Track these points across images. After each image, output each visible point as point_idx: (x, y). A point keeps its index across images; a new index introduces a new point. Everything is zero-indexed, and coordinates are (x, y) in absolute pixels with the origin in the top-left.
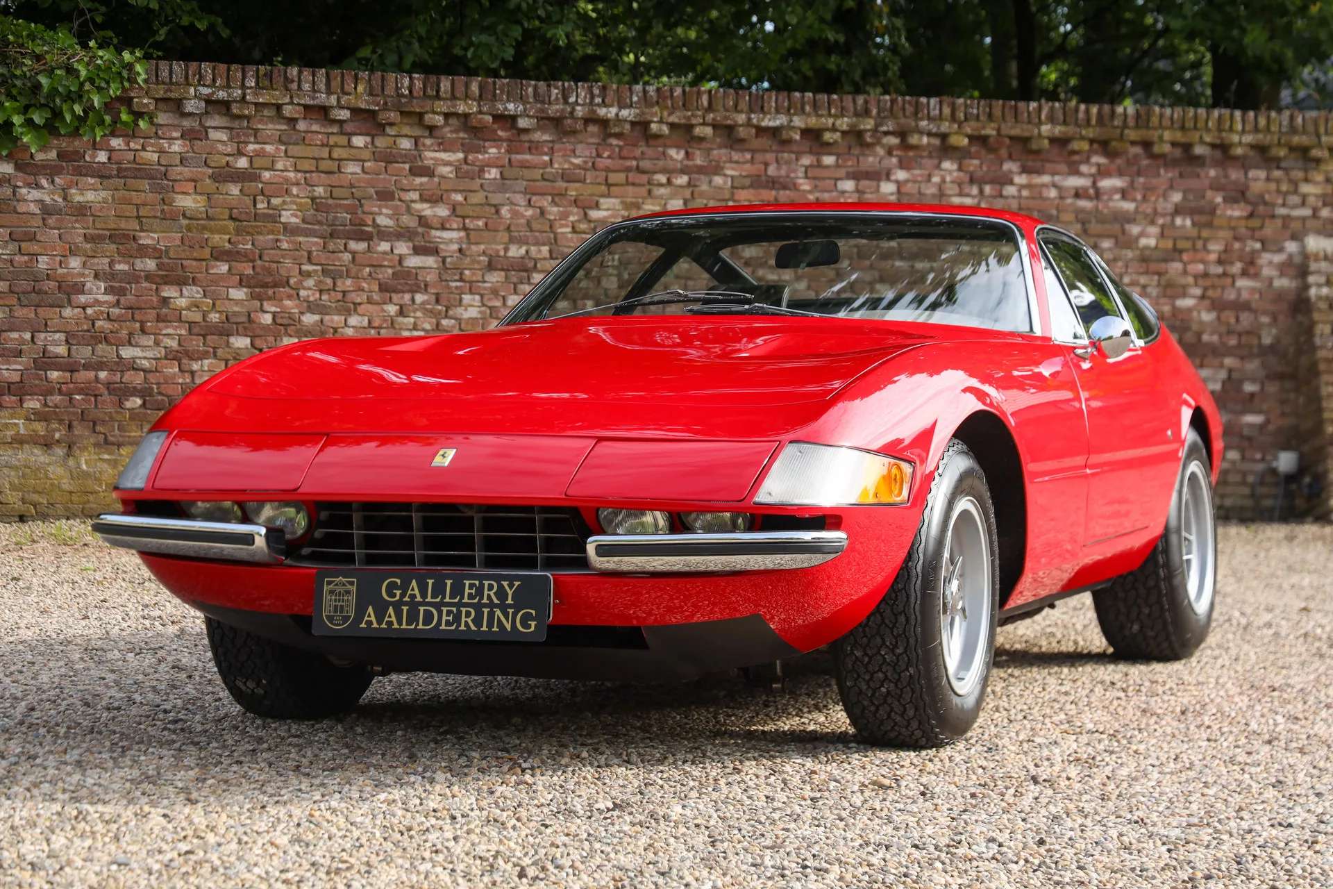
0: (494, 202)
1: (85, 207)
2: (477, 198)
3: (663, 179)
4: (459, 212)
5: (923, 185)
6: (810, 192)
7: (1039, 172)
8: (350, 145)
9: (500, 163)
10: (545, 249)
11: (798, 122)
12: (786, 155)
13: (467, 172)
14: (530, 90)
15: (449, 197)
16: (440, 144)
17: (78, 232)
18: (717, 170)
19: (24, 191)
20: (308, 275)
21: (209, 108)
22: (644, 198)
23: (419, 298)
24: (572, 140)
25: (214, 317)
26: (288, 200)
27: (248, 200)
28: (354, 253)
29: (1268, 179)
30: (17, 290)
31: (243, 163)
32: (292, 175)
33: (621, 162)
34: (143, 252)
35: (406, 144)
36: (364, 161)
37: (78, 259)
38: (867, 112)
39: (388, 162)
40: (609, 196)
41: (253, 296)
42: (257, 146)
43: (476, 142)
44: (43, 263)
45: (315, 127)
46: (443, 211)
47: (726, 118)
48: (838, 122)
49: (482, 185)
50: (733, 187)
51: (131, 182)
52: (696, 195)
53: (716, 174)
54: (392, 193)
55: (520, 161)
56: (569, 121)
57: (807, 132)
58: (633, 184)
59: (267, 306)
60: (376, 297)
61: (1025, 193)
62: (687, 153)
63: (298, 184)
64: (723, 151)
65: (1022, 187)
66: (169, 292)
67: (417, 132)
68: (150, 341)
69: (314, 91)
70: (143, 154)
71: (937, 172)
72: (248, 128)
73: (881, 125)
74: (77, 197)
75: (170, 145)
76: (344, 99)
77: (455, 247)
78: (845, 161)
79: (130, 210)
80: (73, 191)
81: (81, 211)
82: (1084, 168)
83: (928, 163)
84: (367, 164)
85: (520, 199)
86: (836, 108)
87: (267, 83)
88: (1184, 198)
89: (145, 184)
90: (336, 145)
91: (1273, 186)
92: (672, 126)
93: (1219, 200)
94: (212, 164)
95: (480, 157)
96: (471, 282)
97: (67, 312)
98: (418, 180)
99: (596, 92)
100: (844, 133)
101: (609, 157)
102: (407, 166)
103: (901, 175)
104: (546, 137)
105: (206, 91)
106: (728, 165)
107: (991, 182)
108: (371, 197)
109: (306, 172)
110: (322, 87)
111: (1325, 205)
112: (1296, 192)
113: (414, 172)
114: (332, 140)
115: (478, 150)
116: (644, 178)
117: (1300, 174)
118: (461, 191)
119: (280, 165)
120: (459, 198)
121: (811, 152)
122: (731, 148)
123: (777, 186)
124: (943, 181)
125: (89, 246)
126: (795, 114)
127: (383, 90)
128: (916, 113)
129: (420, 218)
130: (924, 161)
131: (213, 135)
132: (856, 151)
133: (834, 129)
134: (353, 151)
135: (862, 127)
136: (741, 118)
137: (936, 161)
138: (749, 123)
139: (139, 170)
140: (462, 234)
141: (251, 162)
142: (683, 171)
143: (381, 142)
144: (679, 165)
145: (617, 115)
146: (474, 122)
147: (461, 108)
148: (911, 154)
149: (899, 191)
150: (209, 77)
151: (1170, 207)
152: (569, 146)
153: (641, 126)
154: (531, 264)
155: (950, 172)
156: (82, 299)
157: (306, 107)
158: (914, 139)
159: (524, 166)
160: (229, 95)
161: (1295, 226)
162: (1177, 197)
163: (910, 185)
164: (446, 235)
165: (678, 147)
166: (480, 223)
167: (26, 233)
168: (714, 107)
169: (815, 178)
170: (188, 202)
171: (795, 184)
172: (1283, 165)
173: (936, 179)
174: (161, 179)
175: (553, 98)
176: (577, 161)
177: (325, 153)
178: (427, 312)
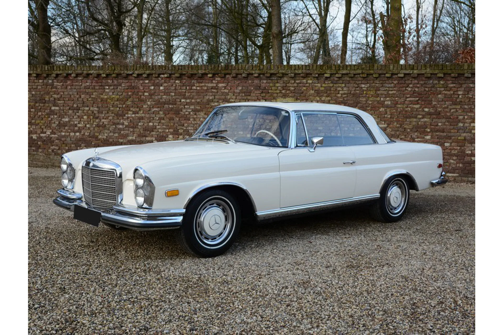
3: (108, 88)
7: (202, 83)
10: (81, 105)
18: (120, 85)
23: (55, 116)
28: (41, 106)
29: (267, 83)
40: (95, 92)
46: (59, 96)
61: (198, 88)
64: (121, 80)
65: (197, 87)
77: (62, 105)
82: (214, 81)
85: (76, 93)
88: (242, 89)
90: (36, 82)
91: (268, 84)
93: (252, 89)
96: (66, 113)
103: (166, 84)
104: (80, 79)
107: (189, 86)
111: (283, 89)
112: (275, 86)
114: (35, 81)
115: (66, 82)
116: (102, 87)
117: (276, 81)
120: (62, 93)
124: (176, 86)
129: (55, 98)
132: (154, 79)
136: (122, 72)
137: (174, 81)
140: (63, 102)
143: (45, 81)
151: (238, 91)
154: (78, 108)
161: (275, 95)
162: (240, 88)
164: (60, 102)
166: (67, 99)
172: (271, 79)
173: (174, 85)
176: (88, 84)
177: (34, 84)
178: (57, 120)
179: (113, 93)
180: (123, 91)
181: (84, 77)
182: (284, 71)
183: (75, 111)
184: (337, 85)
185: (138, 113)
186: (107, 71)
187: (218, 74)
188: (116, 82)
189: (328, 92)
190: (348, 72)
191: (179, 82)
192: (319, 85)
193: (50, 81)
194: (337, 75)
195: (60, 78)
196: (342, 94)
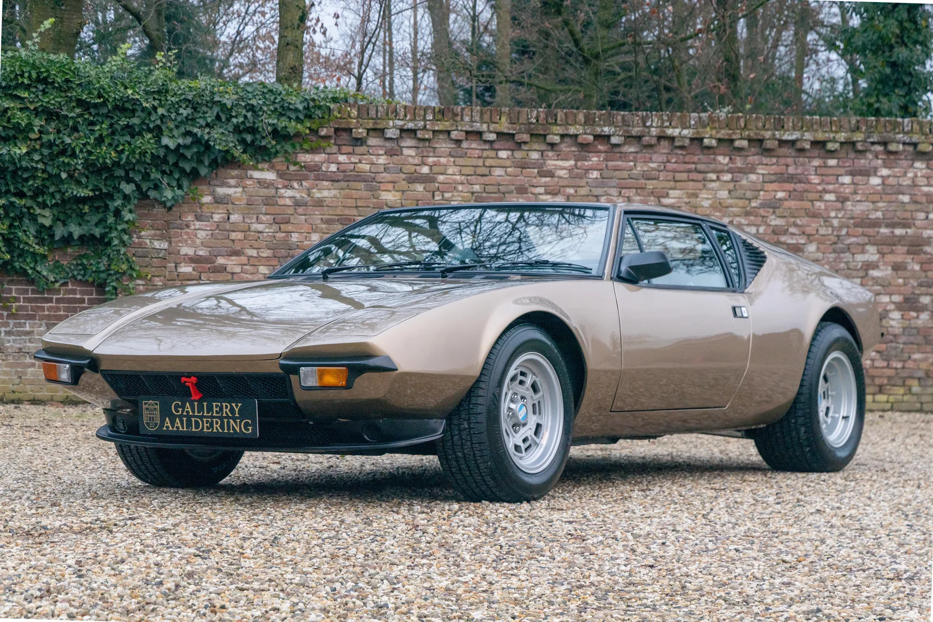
0: (596, 194)
1: (322, 201)
2: (583, 191)
5: (901, 179)
6: (819, 184)
9: (600, 167)
11: (808, 136)
12: (801, 159)
13: (577, 174)
14: (619, 117)
15: (564, 191)
16: (558, 155)
17: (317, 216)
19: (283, 191)
21: (403, 135)
22: (700, 190)
24: (650, 151)
26: (456, 194)
27: (429, 195)
30: (278, 255)
31: (425, 170)
32: (458, 177)
33: (684, 165)
35: (535, 155)
36: (507, 167)
37: (317, 234)
39: (523, 168)
42: (435, 159)
43: (583, 153)
44: (295, 237)
45: (474, 145)
47: (756, 134)
48: (837, 136)
49: (587, 183)
50: (764, 182)
51: (352, 184)
52: (737, 187)
53: (751, 173)
54: (526, 189)
55: (613, 166)
56: (647, 138)
57: (815, 143)
58: (693, 180)
62: (731, 159)
63: (462, 183)
67: (543, 147)
69: (472, 121)
70: (360, 165)
71: (911, 170)
72: (429, 147)
73: (869, 137)
74: (317, 195)
75: (377, 159)
76: (493, 127)
78: (843, 162)
79: (351, 202)
80: (314, 191)
83: (905, 163)
84: (509, 170)
86: (836, 126)
87: (440, 117)
89: (362, 185)
92: (720, 140)
94: (405, 171)
95: (586, 163)
98: (544, 180)
99: (665, 118)
100: (842, 143)
101: (676, 162)
102: (536, 171)
105: (400, 123)
106: (760, 166)
108: (512, 192)
109: (468, 175)
110: (477, 118)
113: (542, 174)
118: (573, 187)
119: (450, 171)
121: (819, 157)
122: (762, 154)
123: (795, 181)
125: (324, 226)
126: (806, 131)
127: (518, 120)
128: (894, 129)
130: (901, 162)
131: (406, 152)
133: (834, 141)
134: (499, 161)
135: (855, 139)
138: (773, 138)
139: (357, 176)
141: (431, 169)
142: (728, 171)
144: (726, 168)
145: (680, 133)
146: (580, 140)
147: (572, 130)
148: (892, 157)
149: (883, 183)
150: (402, 114)
152: (648, 155)
153: (697, 140)
155: (921, 169)
157: (467, 132)
158: (892, 147)
159: (616, 169)
160: (416, 125)
163: (891, 179)
165: (725, 155)
167: (283, 219)
168: (749, 127)
169: (822, 175)
171: (808, 179)
174: (371, 182)
175: (635, 122)
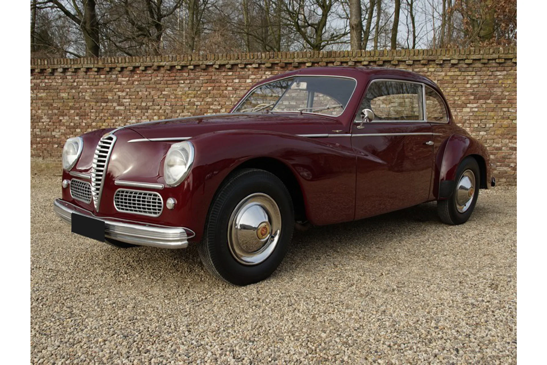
3: (182, 82)
4: (129, 94)
8: (100, 78)
10: (151, 104)
18: (198, 79)
20: (93, 112)
23: (120, 118)
25: (72, 124)
28: (103, 106)
34: (55, 108)
38: (238, 58)
40: (167, 87)
41: (80, 119)
46: (124, 94)
59: (84, 121)
60: (109, 118)
66: (61, 118)
68: (57, 130)
77: (128, 104)
81: (41, 98)
85: (144, 90)
96: (132, 113)
97: (40, 124)
103: (253, 77)
104: (150, 72)
114: (96, 76)
115: (133, 77)
116: (176, 82)
120: (128, 90)
129: (119, 96)
132: (239, 70)
136: (201, 63)
137: (263, 72)
140: (130, 100)
143: (108, 76)
154: (147, 107)
156: (43, 120)
164: (125, 100)
166: (134, 97)
170: (64, 95)
176: (158, 78)
177: (94, 80)
178: (122, 121)
179: (189, 88)
180: (201, 85)
181: (155, 70)
182: (400, 58)
183: (144, 111)
184: (466, 74)
185: (219, 112)
186: (183, 62)
187: (318, 63)
188: (192, 75)
189: (454, 82)
190: (481, 57)
191: (270, 73)
192: (443, 74)
193: (114, 76)
194: (467, 61)
195: (126, 72)
196: (471, 84)
